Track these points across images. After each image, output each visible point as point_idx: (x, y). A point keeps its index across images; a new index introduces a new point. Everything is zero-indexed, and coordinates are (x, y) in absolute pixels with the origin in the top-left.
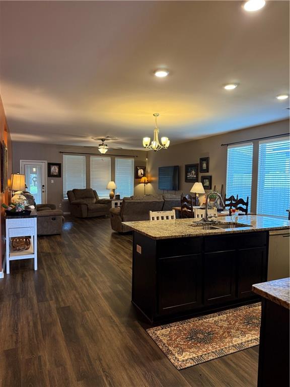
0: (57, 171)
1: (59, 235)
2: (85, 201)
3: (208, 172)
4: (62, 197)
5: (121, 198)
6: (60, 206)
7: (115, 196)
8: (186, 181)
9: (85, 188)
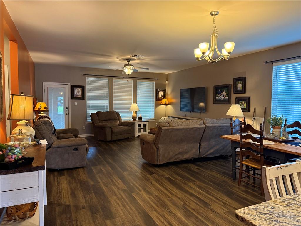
0: (80, 93)
2: (109, 124)
3: (245, 93)
4: (86, 119)
5: (143, 120)
6: (84, 128)
7: (137, 118)
8: (215, 103)
9: (108, 110)
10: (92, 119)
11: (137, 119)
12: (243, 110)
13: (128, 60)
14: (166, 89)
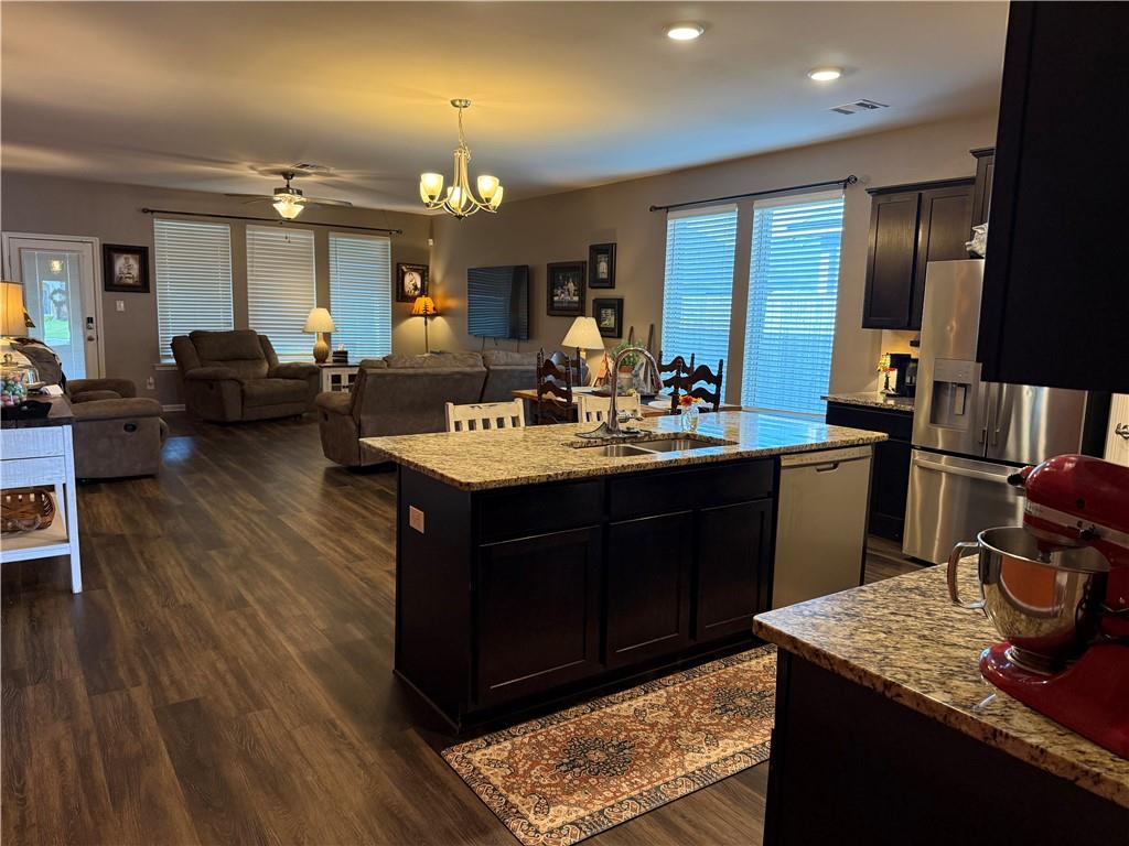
0: (135, 271)
1: (151, 476)
2: (232, 371)
3: (612, 287)
4: (156, 356)
5: (351, 361)
6: (150, 384)
7: (331, 354)
8: (552, 312)
9: (232, 328)
10: (176, 356)
11: (330, 359)
12: (605, 332)
13: (287, 175)
14: (428, 267)
